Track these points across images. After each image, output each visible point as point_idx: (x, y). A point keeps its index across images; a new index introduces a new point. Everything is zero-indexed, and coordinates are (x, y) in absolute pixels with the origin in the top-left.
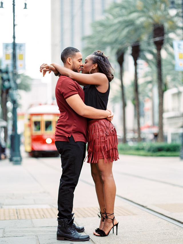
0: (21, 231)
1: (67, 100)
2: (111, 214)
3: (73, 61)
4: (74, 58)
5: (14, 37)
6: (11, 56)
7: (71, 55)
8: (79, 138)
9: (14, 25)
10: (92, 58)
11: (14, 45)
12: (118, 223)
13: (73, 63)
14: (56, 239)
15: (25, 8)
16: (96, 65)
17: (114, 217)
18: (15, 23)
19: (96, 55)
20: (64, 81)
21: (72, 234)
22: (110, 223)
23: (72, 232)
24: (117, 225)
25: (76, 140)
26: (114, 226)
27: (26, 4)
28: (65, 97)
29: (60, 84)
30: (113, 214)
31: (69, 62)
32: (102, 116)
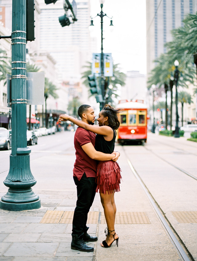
0: (52, 237)
1: (82, 147)
2: (112, 230)
3: (87, 115)
4: (87, 113)
5: (102, 49)
6: (100, 65)
7: (85, 111)
8: (90, 174)
9: (102, 39)
10: (103, 113)
11: (102, 55)
12: (118, 238)
13: (87, 116)
14: (71, 248)
15: (111, 24)
16: (107, 118)
17: (115, 233)
18: (103, 37)
19: (106, 110)
20: (80, 132)
21: (81, 246)
22: (112, 237)
23: (81, 245)
24: (117, 240)
25: (88, 176)
26: (115, 240)
27: (111, 21)
28: (81, 145)
29: (78, 134)
30: (114, 230)
31: (84, 117)
32: (109, 159)
